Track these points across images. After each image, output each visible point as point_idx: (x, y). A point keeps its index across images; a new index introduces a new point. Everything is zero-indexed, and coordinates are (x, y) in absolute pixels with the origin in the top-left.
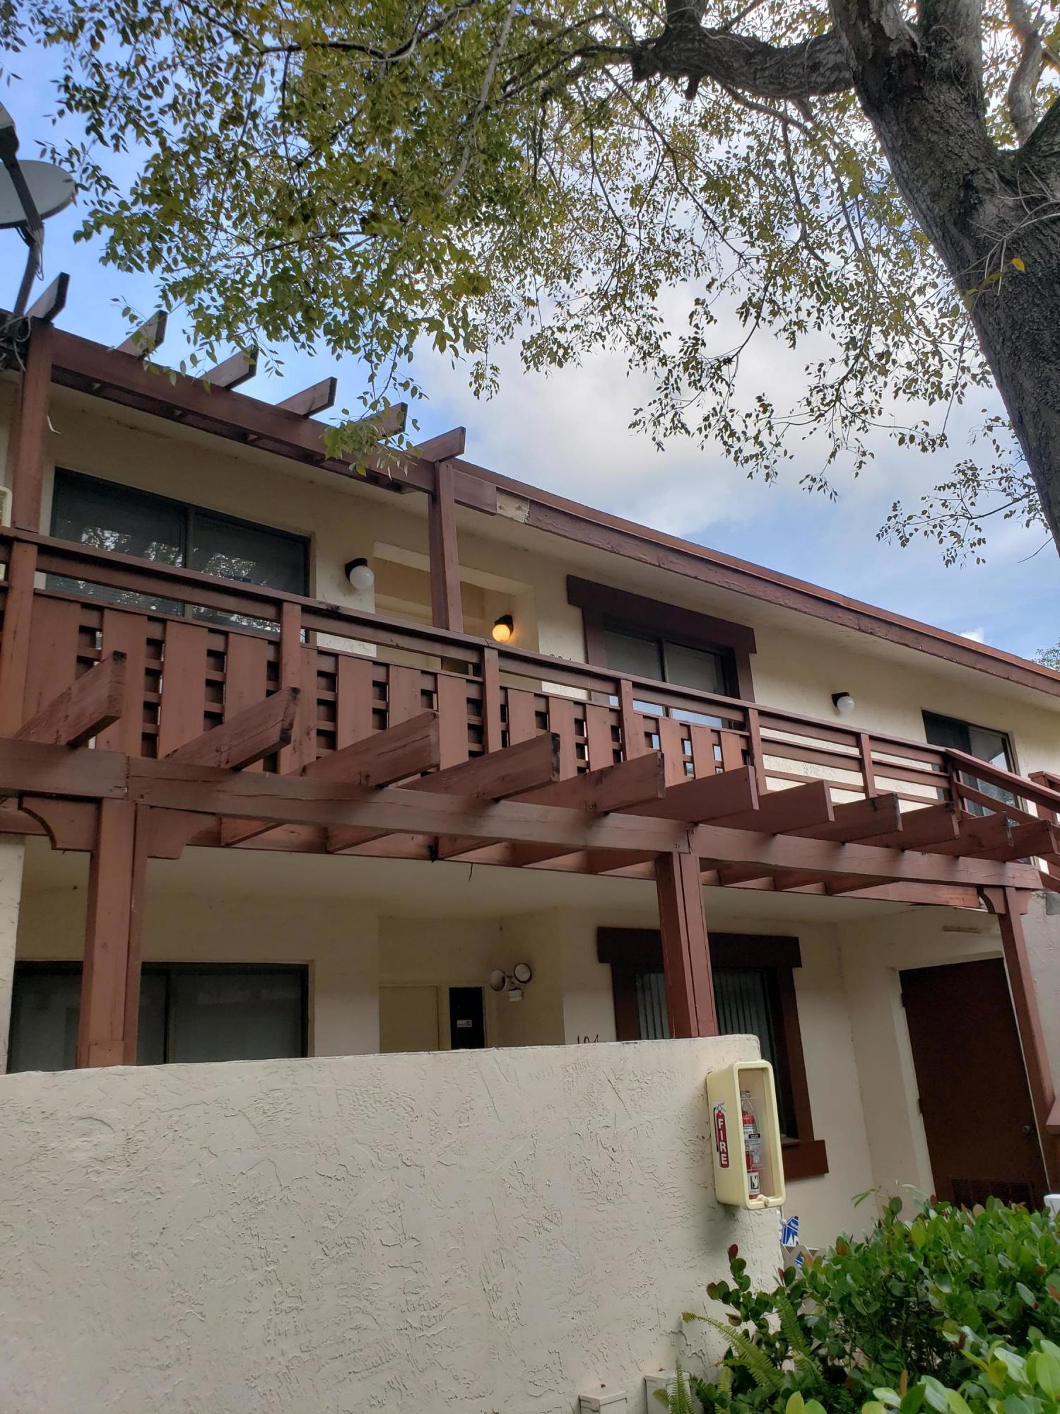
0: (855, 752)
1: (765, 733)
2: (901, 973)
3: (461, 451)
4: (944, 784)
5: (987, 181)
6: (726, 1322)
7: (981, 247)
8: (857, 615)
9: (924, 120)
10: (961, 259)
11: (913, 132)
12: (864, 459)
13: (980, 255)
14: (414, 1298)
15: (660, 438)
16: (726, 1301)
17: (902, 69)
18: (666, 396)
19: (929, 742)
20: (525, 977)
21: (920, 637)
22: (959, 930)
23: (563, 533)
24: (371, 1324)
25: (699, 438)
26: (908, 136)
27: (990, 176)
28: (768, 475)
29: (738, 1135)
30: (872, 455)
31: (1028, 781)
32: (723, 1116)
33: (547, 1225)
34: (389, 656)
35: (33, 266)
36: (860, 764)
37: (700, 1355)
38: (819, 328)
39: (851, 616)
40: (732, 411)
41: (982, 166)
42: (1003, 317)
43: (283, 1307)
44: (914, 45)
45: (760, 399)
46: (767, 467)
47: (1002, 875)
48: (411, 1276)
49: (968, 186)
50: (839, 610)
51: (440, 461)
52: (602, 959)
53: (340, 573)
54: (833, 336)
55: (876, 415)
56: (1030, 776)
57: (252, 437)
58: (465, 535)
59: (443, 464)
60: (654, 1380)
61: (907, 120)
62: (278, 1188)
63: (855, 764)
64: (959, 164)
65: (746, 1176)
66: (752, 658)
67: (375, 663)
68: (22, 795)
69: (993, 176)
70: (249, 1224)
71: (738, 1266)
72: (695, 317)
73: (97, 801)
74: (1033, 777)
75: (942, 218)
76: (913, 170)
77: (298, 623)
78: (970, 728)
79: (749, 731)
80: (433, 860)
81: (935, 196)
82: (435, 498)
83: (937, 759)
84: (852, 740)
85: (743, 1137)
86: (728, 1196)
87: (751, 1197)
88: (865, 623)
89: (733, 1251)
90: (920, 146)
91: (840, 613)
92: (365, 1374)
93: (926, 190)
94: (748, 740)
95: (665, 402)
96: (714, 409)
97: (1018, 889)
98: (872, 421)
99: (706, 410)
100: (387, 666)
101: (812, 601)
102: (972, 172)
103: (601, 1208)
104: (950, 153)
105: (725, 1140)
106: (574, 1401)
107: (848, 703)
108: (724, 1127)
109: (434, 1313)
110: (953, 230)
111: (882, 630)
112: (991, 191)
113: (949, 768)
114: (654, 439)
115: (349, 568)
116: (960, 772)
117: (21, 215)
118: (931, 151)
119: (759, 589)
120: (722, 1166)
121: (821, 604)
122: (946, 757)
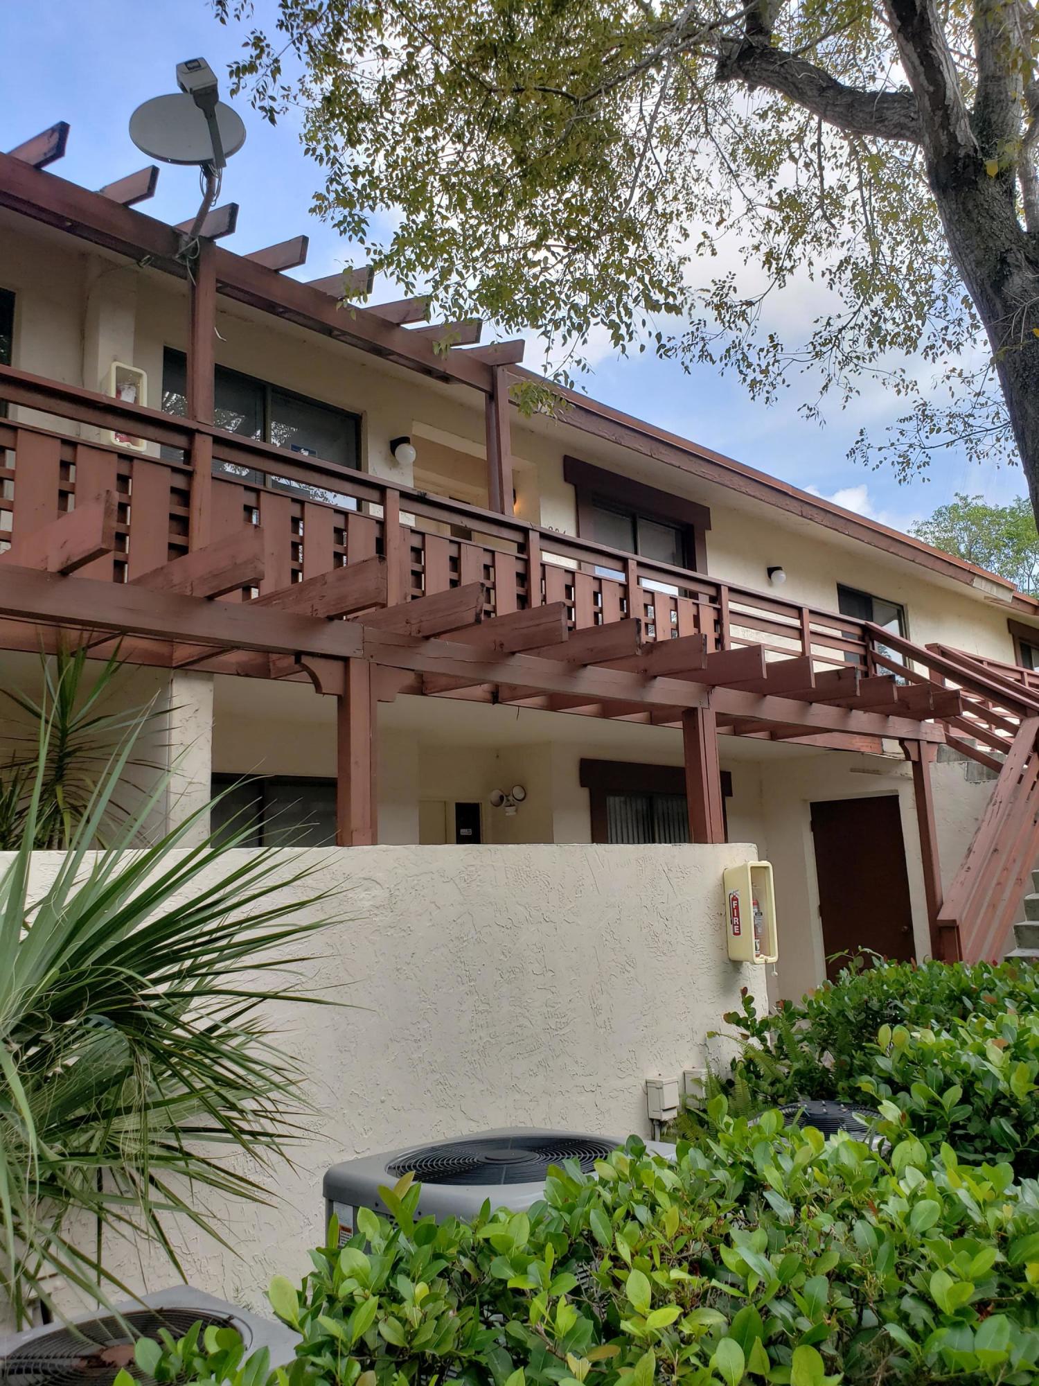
0: (797, 623)
1: (733, 606)
2: (812, 804)
3: (521, 361)
4: (861, 651)
5: (1017, 259)
6: (740, 1038)
7: (1008, 308)
8: (802, 504)
9: (977, 206)
10: (992, 312)
11: (968, 213)
12: (850, 394)
13: (1007, 313)
14: (552, 1010)
15: (687, 363)
16: (738, 1024)
17: (965, 167)
18: (697, 329)
19: (841, 612)
20: (521, 796)
21: (849, 523)
22: (864, 771)
23: (578, 425)
24: (528, 1024)
25: (721, 365)
26: (963, 215)
27: (1019, 256)
28: (768, 398)
29: (748, 912)
30: (858, 392)
31: (924, 650)
32: (737, 900)
33: (629, 968)
34: (427, 527)
35: (210, 195)
36: (800, 633)
37: (717, 1061)
38: (831, 288)
39: (795, 503)
40: (749, 345)
41: (1014, 246)
42: (1018, 360)
43: (480, 1009)
44: (976, 151)
45: (771, 337)
46: (768, 392)
47: (919, 731)
48: (550, 996)
49: (1003, 261)
50: (787, 498)
51: (498, 366)
52: (583, 784)
53: (386, 448)
54: (841, 294)
55: (867, 361)
56: (926, 646)
57: (336, 333)
58: (517, 429)
59: (501, 368)
60: (690, 1073)
61: (963, 203)
62: (473, 932)
63: (796, 633)
64: (998, 243)
65: (754, 941)
66: (708, 534)
67: (413, 531)
68: (298, 655)
69: (1021, 256)
70: (459, 954)
71: (747, 1001)
72: (701, 248)
73: (345, 660)
74: (929, 647)
75: (982, 280)
76: (964, 240)
77: (398, 506)
78: (874, 600)
79: (721, 604)
80: (494, 703)
81: (979, 264)
82: (492, 396)
83: (857, 631)
84: (795, 613)
85: (753, 914)
86: (735, 955)
87: (757, 956)
88: (808, 510)
89: (745, 991)
90: (972, 225)
91: (788, 501)
92: (526, 1055)
93: (972, 257)
94: (719, 612)
95: (696, 334)
96: (734, 342)
97: (928, 742)
98: (864, 365)
99: (728, 344)
100: (423, 534)
101: (767, 490)
102: (1007, 251)
103: (659, 958)
104: (992, 235)
105: (738, 916)
106: (643, 1083)
107: (781, 576)
108: (737, 908)
109: (564, 1020)
110: (990, 291)
111: (819, 516)
112: (1019, 267)
113: (867, 638)
114: (683, 363)
115: (394, 445)
116: (876, 643)
117: (208, 154)
118: (979, 231)
119: (727, 478)
120: (735, 934)
121: (774, 493)
122: (865, 629)
